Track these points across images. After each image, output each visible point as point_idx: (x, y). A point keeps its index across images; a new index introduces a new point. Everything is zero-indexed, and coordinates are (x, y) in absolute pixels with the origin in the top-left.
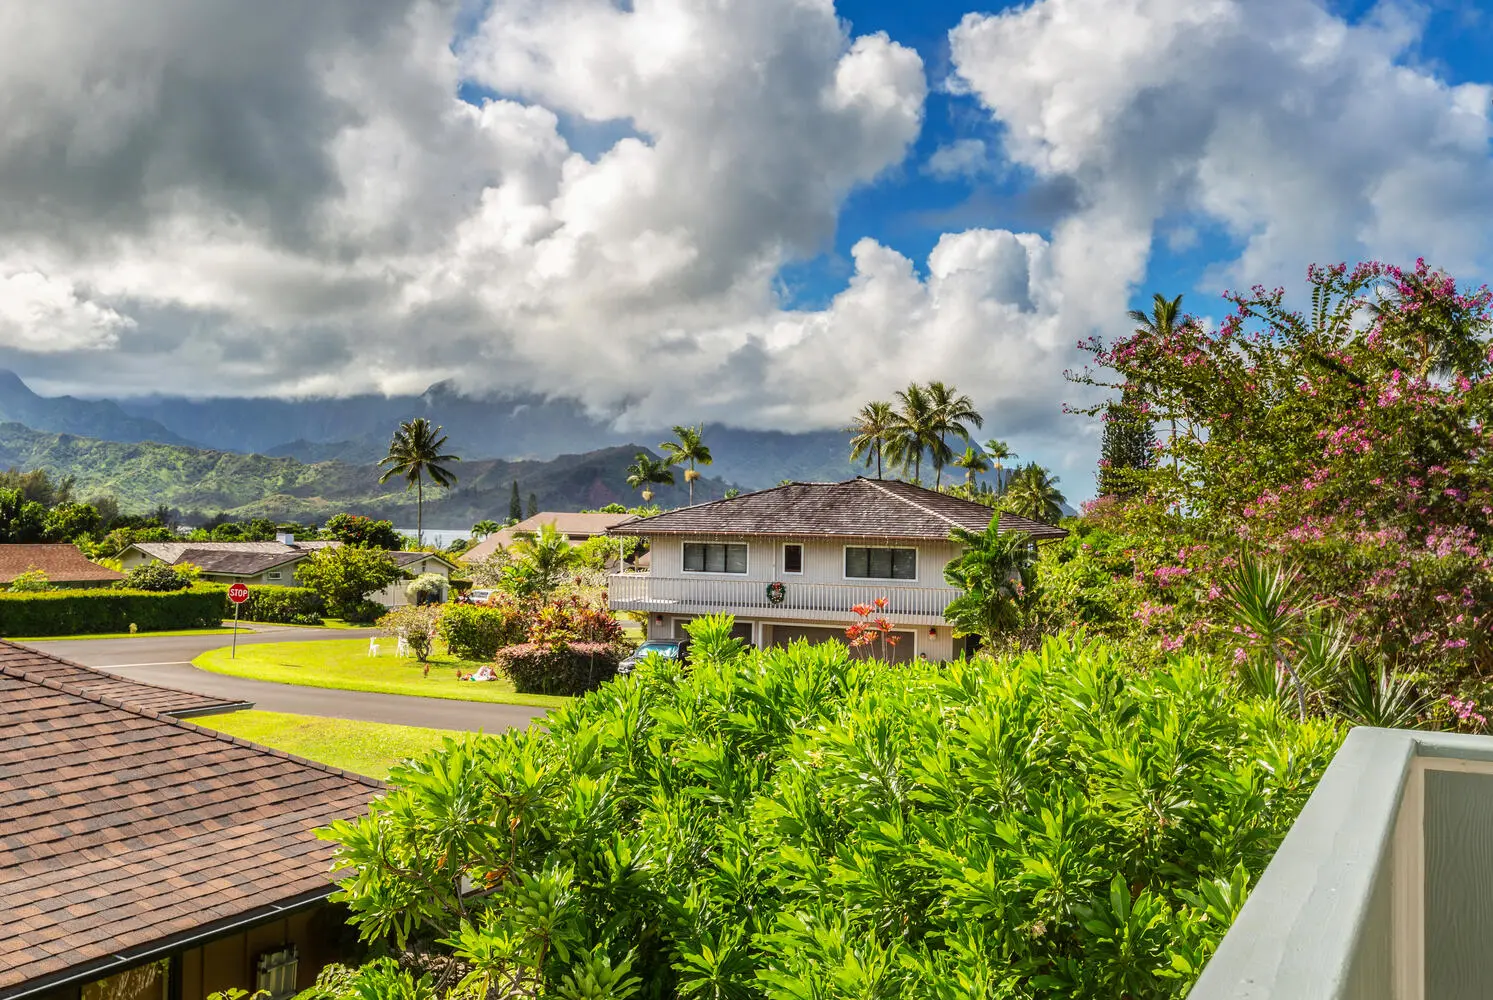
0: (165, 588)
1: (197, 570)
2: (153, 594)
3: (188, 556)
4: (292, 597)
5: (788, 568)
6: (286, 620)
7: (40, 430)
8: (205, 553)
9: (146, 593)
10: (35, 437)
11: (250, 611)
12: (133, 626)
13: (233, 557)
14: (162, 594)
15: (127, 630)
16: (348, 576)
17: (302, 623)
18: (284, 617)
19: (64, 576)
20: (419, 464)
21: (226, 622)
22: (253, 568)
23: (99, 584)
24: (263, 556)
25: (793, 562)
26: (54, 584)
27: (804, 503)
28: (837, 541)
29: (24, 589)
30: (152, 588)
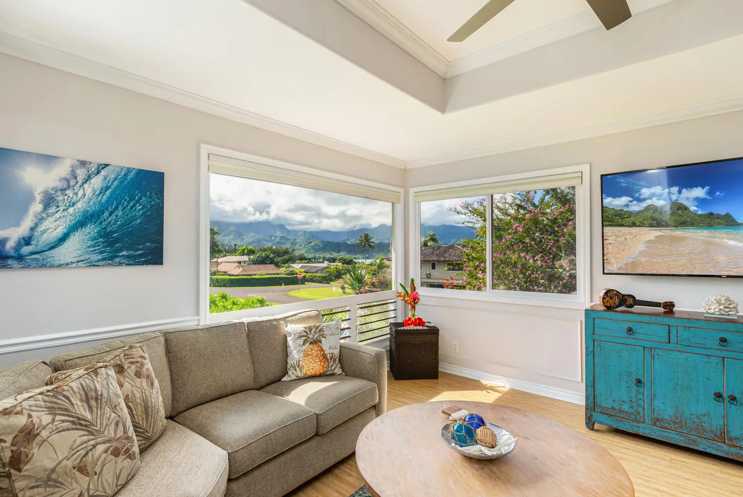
0: (292, 275)
1: (303, 270)
2: (288, 276)
3: (302, 267)
4: (322, 277)
5: (432, 269)
6: (321, 282)
7: (289, 238)
8: (306, 266)
9: (286, 276)
10: (288, 239)
11: (312, 280)
12: (283, 284)
13: (312, 267)
14: (290, 276)
15: (281, 285)
16: (337, 271)
17: (325, 283)
18: (320, 282)
19: (270, 273)
20: (365, 244)
21: (306, 283)
22: (315, 270)
23: (278, 274)
24: (319, 267)
25: (434, 268)
26: (267, 274)
27: (438, 252)
28: (444, 262)
29: (259, 275)
30: (287, 275)
